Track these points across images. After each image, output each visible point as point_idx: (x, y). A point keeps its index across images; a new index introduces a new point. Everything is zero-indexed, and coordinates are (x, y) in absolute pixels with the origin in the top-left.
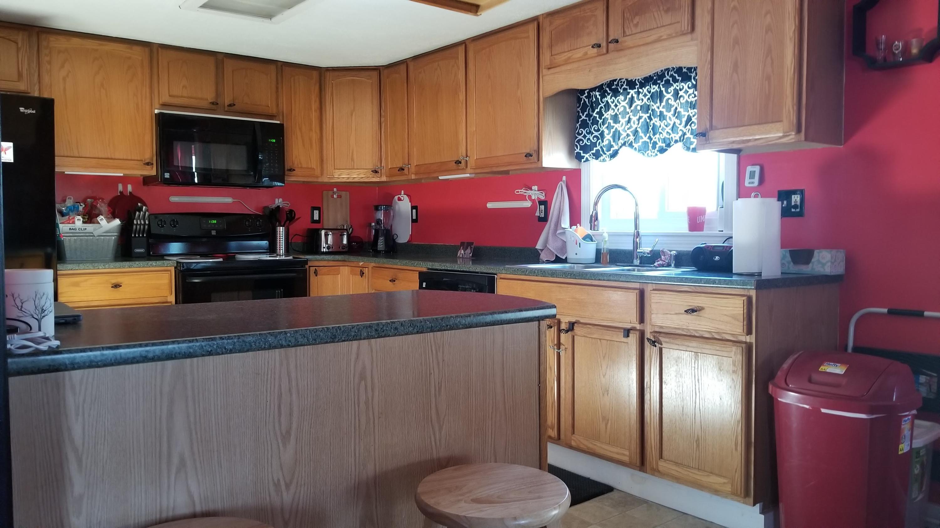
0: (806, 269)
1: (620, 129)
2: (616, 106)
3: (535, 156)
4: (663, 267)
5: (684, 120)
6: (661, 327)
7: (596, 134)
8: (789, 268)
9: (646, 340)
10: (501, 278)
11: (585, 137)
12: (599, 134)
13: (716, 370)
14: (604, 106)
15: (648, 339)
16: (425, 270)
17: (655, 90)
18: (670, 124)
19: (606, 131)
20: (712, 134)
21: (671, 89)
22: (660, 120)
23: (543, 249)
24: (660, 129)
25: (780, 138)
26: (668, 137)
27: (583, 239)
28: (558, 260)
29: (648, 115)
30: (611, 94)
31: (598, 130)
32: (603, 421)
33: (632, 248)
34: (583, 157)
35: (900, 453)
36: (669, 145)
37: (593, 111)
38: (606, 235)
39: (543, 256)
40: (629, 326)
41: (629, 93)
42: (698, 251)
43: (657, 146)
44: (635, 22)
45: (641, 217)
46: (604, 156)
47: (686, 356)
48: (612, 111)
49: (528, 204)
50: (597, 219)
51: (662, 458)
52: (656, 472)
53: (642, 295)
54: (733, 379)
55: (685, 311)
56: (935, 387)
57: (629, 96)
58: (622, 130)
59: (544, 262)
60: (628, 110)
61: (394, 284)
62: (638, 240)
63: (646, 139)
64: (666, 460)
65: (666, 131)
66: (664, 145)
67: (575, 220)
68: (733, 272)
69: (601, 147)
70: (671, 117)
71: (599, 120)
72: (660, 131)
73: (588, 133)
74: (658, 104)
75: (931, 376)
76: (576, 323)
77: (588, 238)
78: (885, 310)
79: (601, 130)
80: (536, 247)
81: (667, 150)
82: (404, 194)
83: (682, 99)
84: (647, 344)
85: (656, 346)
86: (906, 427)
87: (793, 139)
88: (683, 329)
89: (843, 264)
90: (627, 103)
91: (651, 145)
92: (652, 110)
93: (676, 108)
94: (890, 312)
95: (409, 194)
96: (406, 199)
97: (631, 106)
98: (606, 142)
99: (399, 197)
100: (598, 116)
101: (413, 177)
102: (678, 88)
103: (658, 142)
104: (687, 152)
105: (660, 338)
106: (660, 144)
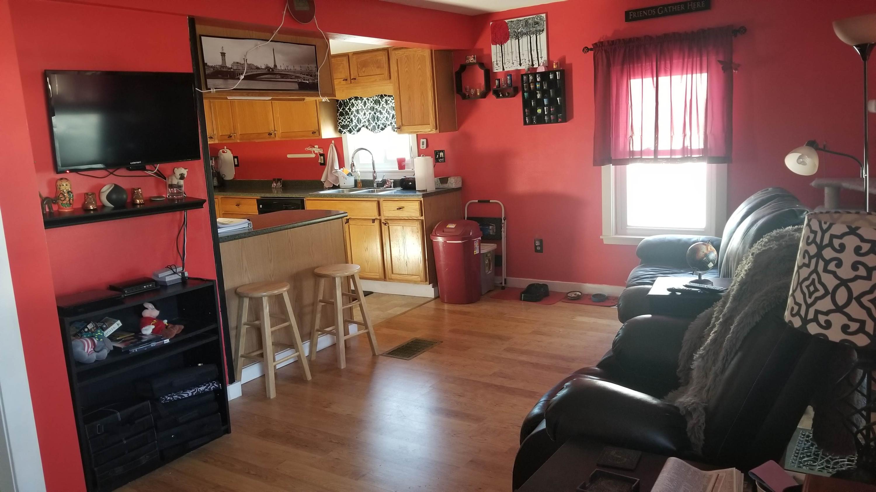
0: (446, 186)
1: (360, 117)
2: (357, 105)
3: (317, 133)
4: (388, 188)
5: (391, 115)
6: (388, 217)
7: (349, 120)
8: (439, 186)
9: (382, 223)
10: (307, 200)
11: (342, 121)
12: (350, 120)
13: (411, 232)
14: (351, 105)
15: (383, 222)
16: (259, 198)
17: (376, 99)
18: (385, 117)
19: (354, 118)
20: (403, 128)
21: (384, 99)
22: (380, 114)
23: (325, 181)
24: (381, 119)
25: (430, 131)
26: (385, 122)
27: (347, 175)
28: (334, 187)
29: (374, 112)
30: (354, 99)
31: (350, 118)
32: (366, 262)
33: (372, 179)
34: (343, 131)
35: (475, 254)
36: (385, 127)
37: (346, 107)
38: (359, 173)
39: (326, 185)
40: (374, 218)
41: (363, 99)
42: (402, 180)
43: (380, 127)
44: (363, 70)
45: (375, 163)
46: (354, 131)
47: (399, 228)
48: (356, 108)
49: (313, 156)
50: (354, 165)
51: (393, 273)
52: (391, 280)
53: (379, 203)
54: (417, 235)
55: (397, 209)
56: (495, 230)
57: (364, 101)
58: (362, 118)
59: (327, 188)
60: (364, 108)
61: (239, 207)
62: (375, 174)
63: (374, 124)
64: (394, 274)
65: (383, 120)
66: (383, 126)
67: (342, 165)
68: (416, 190)
69: (352, 127)
70: (385, 113)
71: (349, 112)
72: (380, 119)
73: (344, 119)
74: (378, 106)
75: (493, 226)
76: (350, 219)
77: (350, 174)
78: (477, 201)
79: (351, 118)
80: (321, 180)
81: (385, 129)
82: (227, 149)
83: (389, 105)
84: (383, 225)
85: (386, 225)
86: (476, 245)
87: (434, 132)
88: (397, 217)
89: (461, 183)
90: (363, 105)
91: (377, 127)
92: (376, 109)
93: (387, 109)
94: (479, 202)
95: (231, 149)
96: (229, 152)
97: (365, 106)
98: (354, 124)
99: (223, 151)
100: (348, 111)
101: (238, 141)
102: (387, 99)
103: (380, 125)
104: (394, 132)
105: (388, 222)
106: (381, 126)
